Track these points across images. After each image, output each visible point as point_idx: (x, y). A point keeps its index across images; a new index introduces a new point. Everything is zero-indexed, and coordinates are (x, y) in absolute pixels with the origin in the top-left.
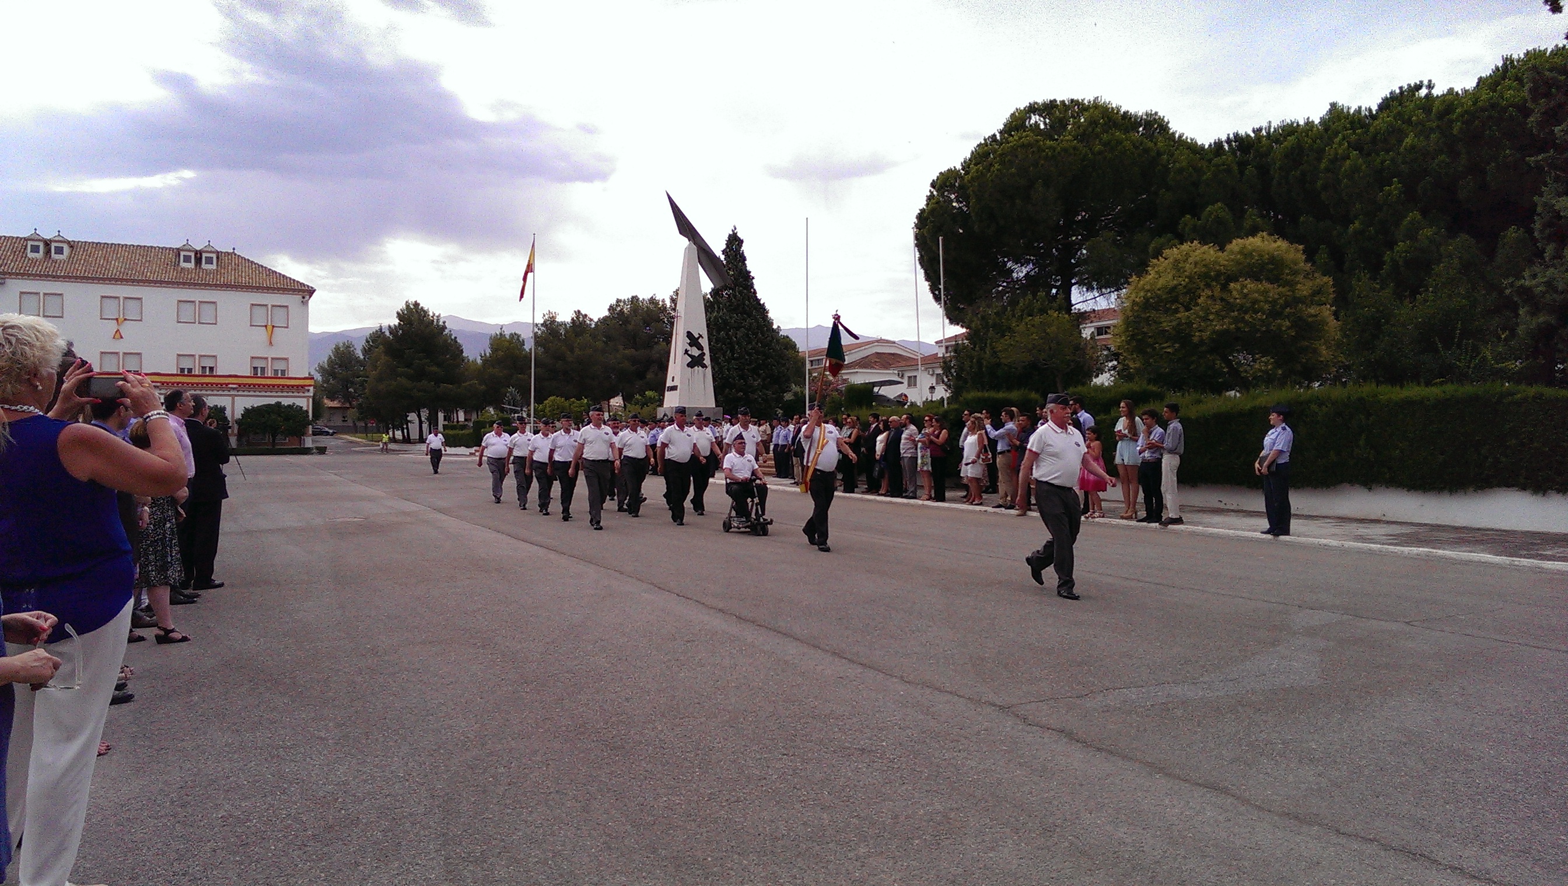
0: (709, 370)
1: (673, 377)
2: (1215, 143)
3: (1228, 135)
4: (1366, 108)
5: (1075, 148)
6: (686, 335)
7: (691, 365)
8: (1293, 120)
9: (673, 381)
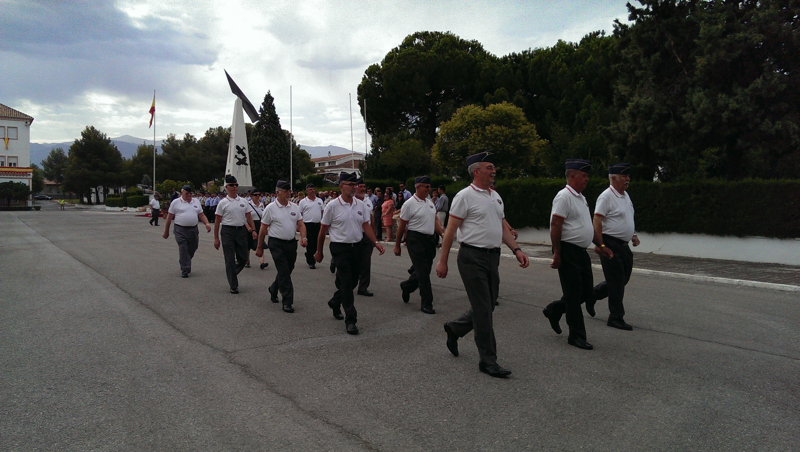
0: (249, 167)
1: (229, 170)
2: (504, 57)
3: (510, 53)
4: (574, 43)
5: (435, 57)
6: (236, 147)
7: (238, 164)
8: (541, 48)
9: (229, 172)
